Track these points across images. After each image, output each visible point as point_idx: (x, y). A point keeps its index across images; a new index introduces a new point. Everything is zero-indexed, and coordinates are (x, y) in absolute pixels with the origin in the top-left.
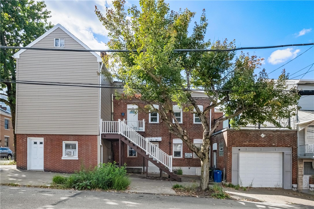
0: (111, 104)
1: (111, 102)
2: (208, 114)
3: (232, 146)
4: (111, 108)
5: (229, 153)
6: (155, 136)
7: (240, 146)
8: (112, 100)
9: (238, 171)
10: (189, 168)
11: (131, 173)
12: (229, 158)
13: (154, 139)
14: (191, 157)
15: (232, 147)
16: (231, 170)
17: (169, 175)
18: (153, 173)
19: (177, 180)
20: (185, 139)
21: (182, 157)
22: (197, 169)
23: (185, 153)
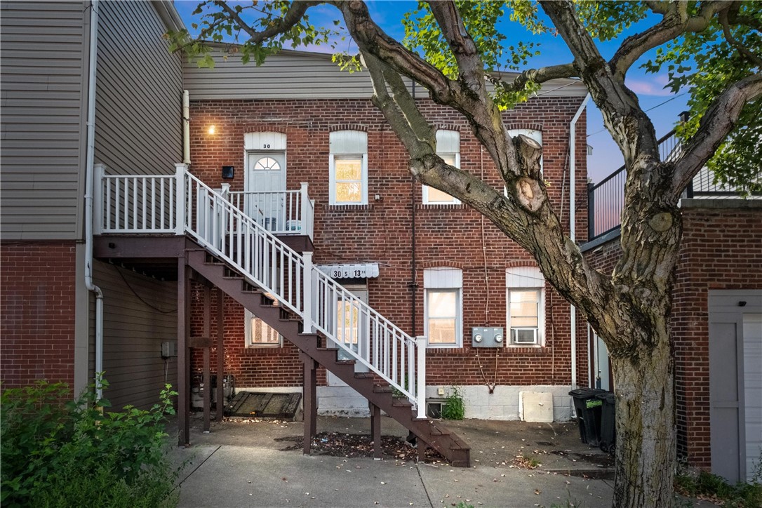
0: (182, 129)
1: (182, 125)
2: (564, 164)
3: (708, 283)
4: (183, 146)
5: (696, 323)
6: (352, 260)
7: (745, 287)
8: (187, 115)
9: (739, 412)
10: (491, 392)
11: (253, 417)
12: (694, 345)
13: (349, 270)
14: (496, 345)
15: (710, 292)
16: (706, 405)
17: (410, 432)
18: (344, 415)
19: (449, 454)
20: (525, 202)
21: (462, 346)
22: (521, 393)
23: (475, 329)
